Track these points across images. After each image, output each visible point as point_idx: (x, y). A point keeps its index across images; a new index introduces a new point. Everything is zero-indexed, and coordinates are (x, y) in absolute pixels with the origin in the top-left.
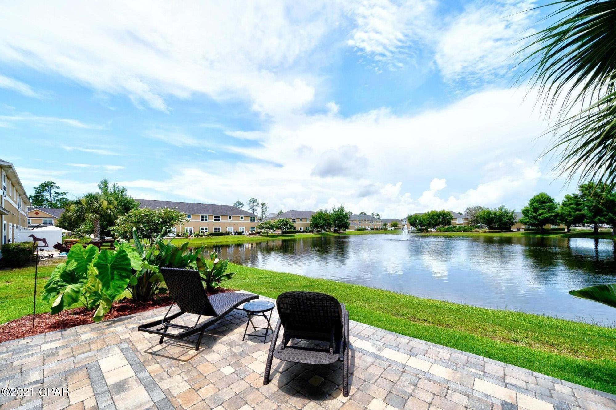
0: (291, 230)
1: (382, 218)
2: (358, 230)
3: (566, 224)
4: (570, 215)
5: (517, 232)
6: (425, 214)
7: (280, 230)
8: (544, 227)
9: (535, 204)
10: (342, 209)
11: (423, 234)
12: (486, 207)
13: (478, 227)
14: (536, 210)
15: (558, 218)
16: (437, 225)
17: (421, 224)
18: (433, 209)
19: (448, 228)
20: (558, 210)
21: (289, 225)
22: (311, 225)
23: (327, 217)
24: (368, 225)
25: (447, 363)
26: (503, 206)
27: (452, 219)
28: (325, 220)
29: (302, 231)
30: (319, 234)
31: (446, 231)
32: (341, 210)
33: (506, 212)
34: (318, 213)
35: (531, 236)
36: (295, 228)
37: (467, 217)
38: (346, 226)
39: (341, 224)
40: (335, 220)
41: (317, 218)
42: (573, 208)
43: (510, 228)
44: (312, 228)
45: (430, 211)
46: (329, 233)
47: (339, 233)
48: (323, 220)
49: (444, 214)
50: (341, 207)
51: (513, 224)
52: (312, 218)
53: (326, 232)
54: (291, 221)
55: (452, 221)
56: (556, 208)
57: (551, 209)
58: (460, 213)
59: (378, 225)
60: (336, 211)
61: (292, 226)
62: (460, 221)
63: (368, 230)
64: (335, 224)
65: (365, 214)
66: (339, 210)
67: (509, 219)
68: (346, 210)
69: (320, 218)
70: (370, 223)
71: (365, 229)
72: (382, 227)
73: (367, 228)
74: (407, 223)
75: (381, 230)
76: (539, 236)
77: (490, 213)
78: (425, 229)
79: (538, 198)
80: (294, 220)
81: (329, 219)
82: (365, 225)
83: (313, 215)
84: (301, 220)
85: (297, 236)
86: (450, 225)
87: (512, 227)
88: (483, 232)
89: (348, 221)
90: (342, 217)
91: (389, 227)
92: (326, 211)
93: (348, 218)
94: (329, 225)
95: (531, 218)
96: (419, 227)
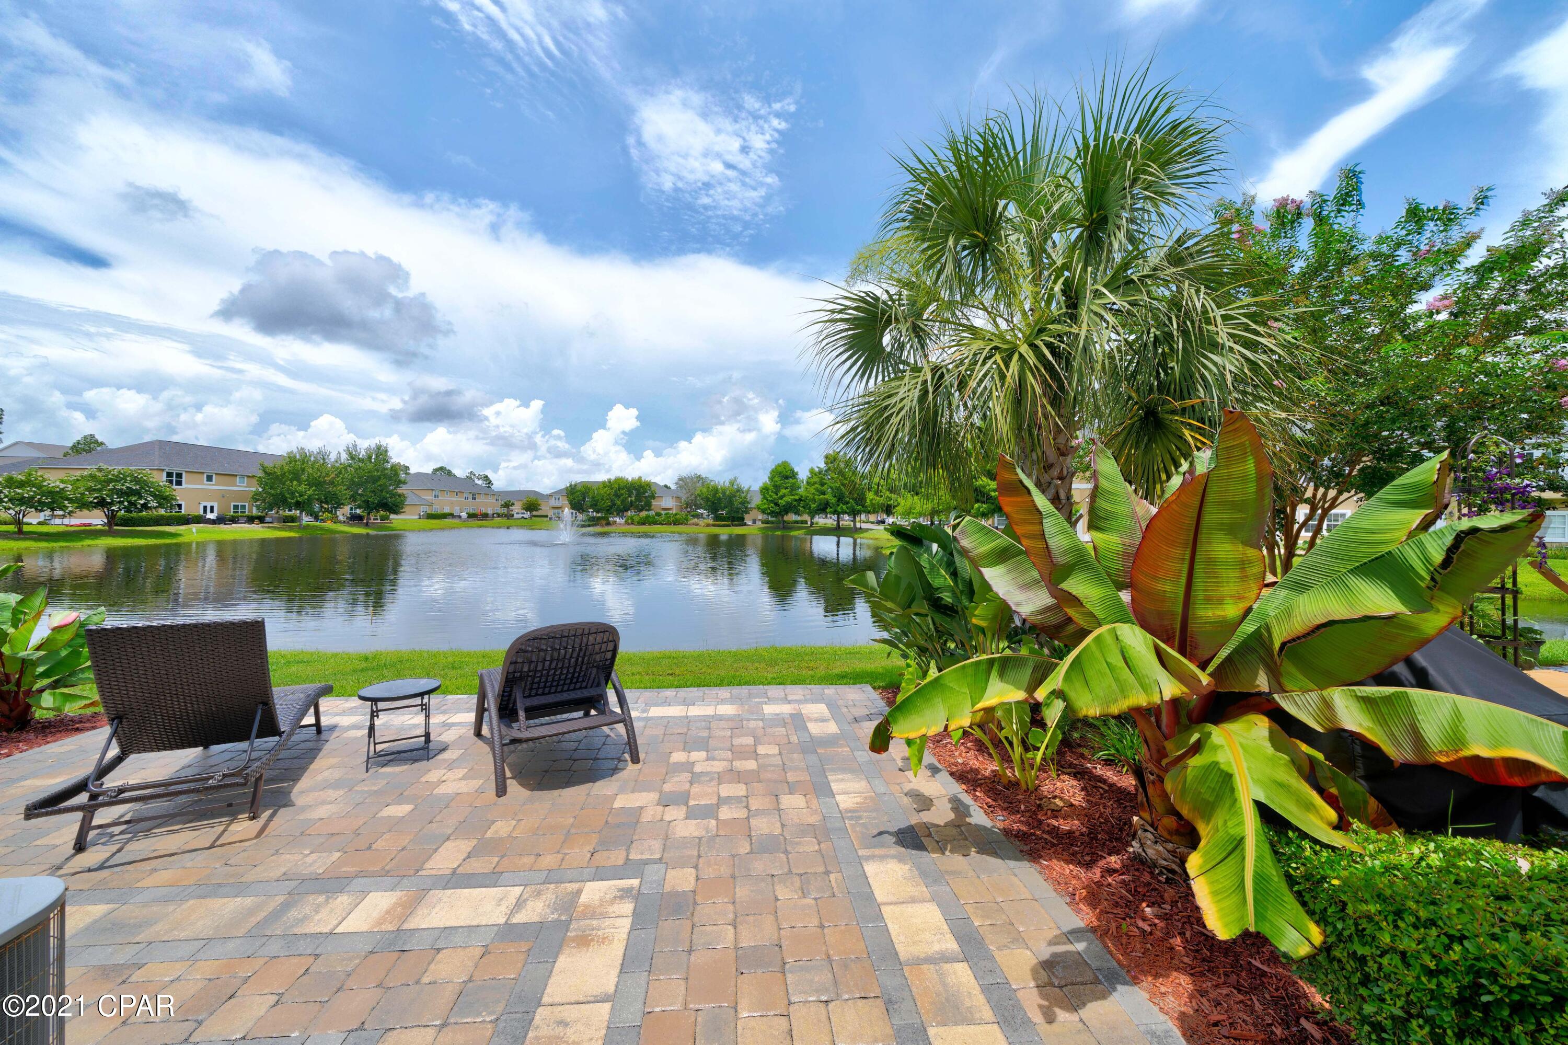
0: (162, 511)
1: (497, 486)
2: (431, 516)
3: (809, 513)
4: (814, 500)
5: (753, 528)
6: (604, 483)
7: (97, 511)
8: (787, 518)
9: (776, 479)
10: (381, 453)
11: (598, 529)
12: (710, 476)
13: (697, 515)
14: (777, 488)
15: (802, 504)
16: (627, 509)
17: (595, 506)
19: (648, 517)
20: (802, 492)
21: (155, 496)
22: (255, 497)
23: (327, 475)
24: (462, 505)
25: (732, 701)
26: (735, 479)
27: (653, 497)
28: (316, 483)
29: (210, 516)
30: (291, 529)
31: (643, 523)
32: (377, 456)
33: (739, 490)
34: (291, 459)
35: (770, 532)
36: (180, 506)
37: (680, 495)
38: (392, 506)
39: (373, 498)
40: (353, 485)
41: (283, 475)
42: (817, 490)
43: (743, 519)
44: (258, 507)
45: (613, 478)
46: (329, 525)
47: (367, 524)
48: (310, 485)
49: (640, 486)
50: (378, 447)
51: (747, 511)
52: (261, 474)
53: (318, 523)
54: (161, 479)
55: (654, 503)
56: (799, 488)
57: (794, 488)
58: (666, 486)
59: (487, 504)
60: (360, 460)
61: (164, 500)
62: (667, 503)
63: (460, 517)
64: (353, 498)
65: (449, 473)
66: (370, 456)
67: (743, 503)
68: (395, 457)
69: (296, 476)
70: (466, 498)
71: (452, 515)
72: (499, 510)
73: (456, 511)
74: (564, 502)
75: (498, 519)
76: (779, 533)
77: (715, 490)
78: (603, 518)
79: (780, 469)
80: (176, 478)
81: (332, 483)
82: (452, 504)
83: (269, 465)
84: (209, 478)
85: (192, 534)
86: (649, 510)
87: (746, 516)
88: (704, 526)
89: (399, 491)
90: (379, 478)
91: (517, 510)
92: (323, 455)
93: (399, 483)
94: (331, 500)
95: (771, 501)
96: (591, 513)
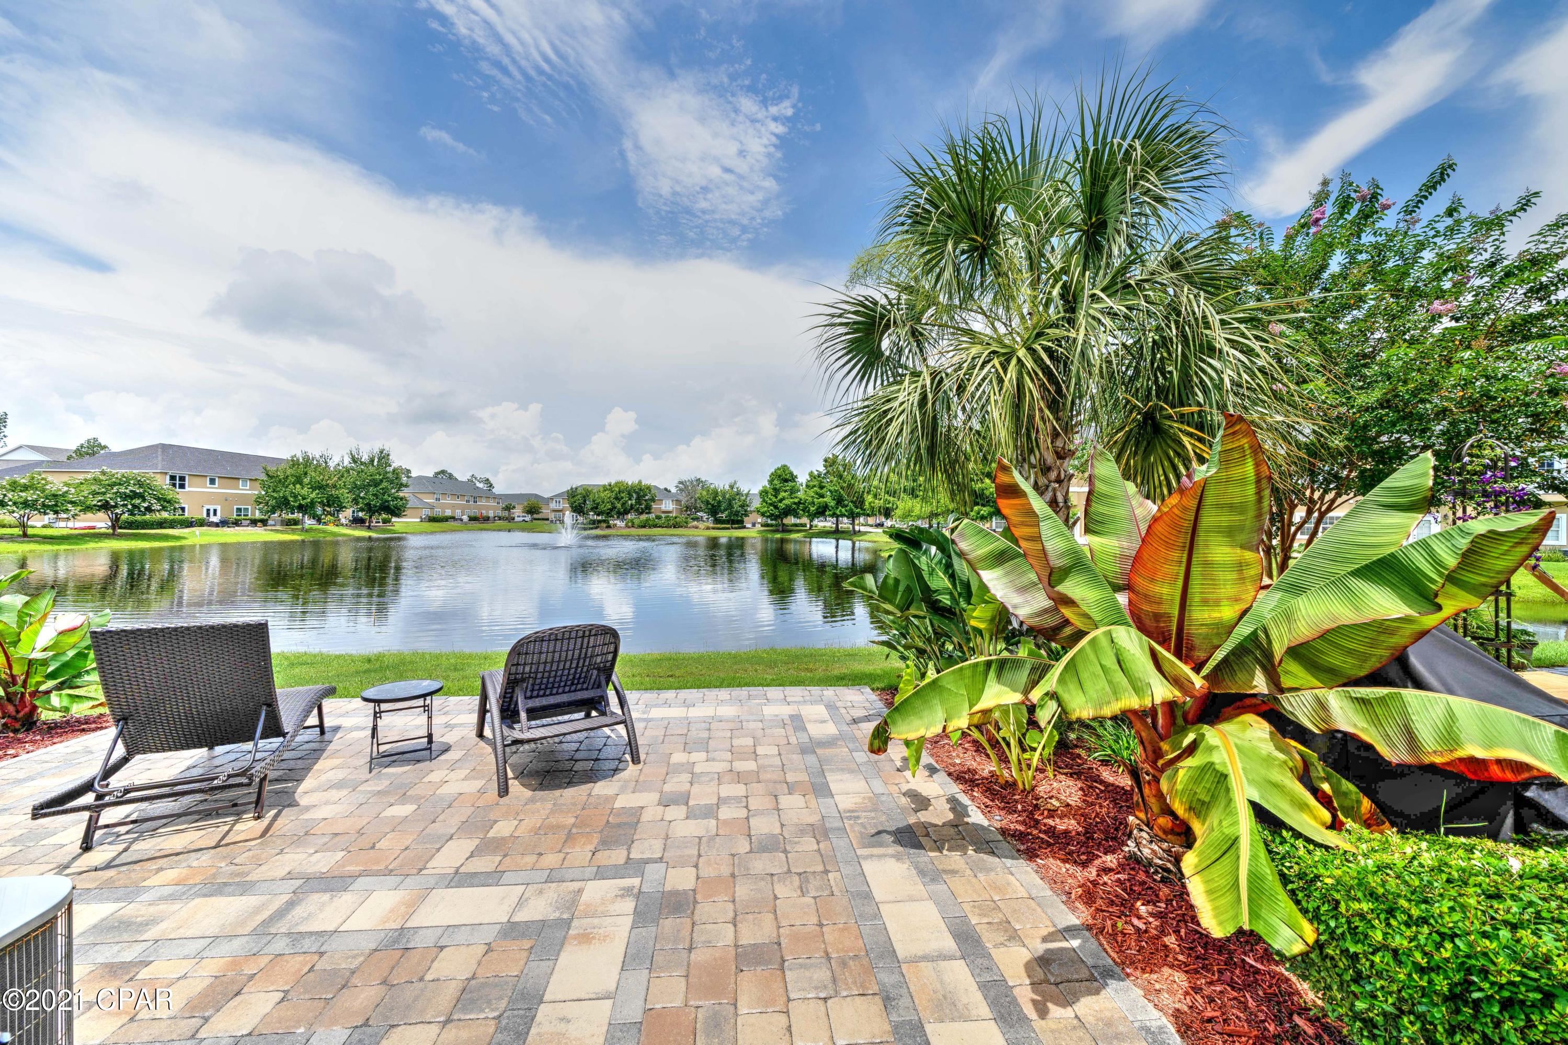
0: (165, 515)
1: (498, 490)
2: (433, 520)
3: (808, 517)
4: (813, 503)
5: (751, 530)
7: (101, 515)
8: (786, 521)
9: (776, 482)
10: (383, 457)
11: (599, 533)
13: (697, 519)
14: (776, 491)
15: (801, 507)
16: (626, 512)
17: (595, 510)
18: (620, 478)
19: (648, 520)
20: (801, 495)
21: (158, 499)
22: (258, 501)
23: (330, 478)
24: (463, 509)
26: (735, 483)
27: (653, 500)
28: (319, 487)
29: (213, 519)
30: (294, 532)
31: (643, 527)
32: (379, 461)
33: (739, 494)
34: (294, 463)
35: (770, 536)
36: (183, 510)
37: (679, 498)
38: (394, 509)
39: (376, 502)
40: (355, 489)
41: (285, 477)
42: (816, 493)
43: (743, 522)
44: (260, 510)
46: (331, 528)
47: (369, 528)
48: (313, 489)
49: (640, 490)
50: (381, 452)
51: (747, 514)
52: (264, 477)
53: (321, 527)
54: (162, 482)
55: (654, 506)
56: (798, 490)
57: (793, 492)
58: (666, 489)
59: (488, 508)
60: (363, 463)
61: (167, 503)
62: (668, 506)
63: (461, 520)
64: (355, 501)
65: (451, 477)
66: (372, 461)
67: (742, 507)
68: (397, 462)
69: (299, 480)
70: (467, 502)
71: (452, 518)
72: (500, 513)
73: (458, 514)
74: (565, 505)
75: (499, 523)
76: (778, 536)
77: (715, 494)
78: (604, 521)
79: (778, 473)
80: (179, 482)
81: (334, 486)
82: (453, 507)
83: (272, 468)
84: (212, 482)
85: (193, 537)
86: (650, 513)
87: (746, 519)
88: (704, 529)
89: (401, 495)
90: (382, 481)
91: (518, 513)
92: (325, 458)
93: (401, 486)
94: (334, 504)
95: (770, 505)
96: (592, 516)
